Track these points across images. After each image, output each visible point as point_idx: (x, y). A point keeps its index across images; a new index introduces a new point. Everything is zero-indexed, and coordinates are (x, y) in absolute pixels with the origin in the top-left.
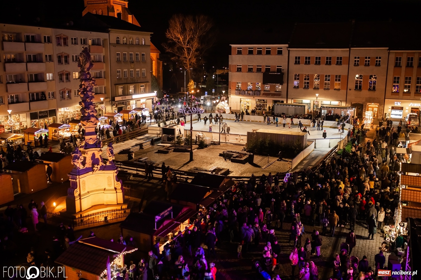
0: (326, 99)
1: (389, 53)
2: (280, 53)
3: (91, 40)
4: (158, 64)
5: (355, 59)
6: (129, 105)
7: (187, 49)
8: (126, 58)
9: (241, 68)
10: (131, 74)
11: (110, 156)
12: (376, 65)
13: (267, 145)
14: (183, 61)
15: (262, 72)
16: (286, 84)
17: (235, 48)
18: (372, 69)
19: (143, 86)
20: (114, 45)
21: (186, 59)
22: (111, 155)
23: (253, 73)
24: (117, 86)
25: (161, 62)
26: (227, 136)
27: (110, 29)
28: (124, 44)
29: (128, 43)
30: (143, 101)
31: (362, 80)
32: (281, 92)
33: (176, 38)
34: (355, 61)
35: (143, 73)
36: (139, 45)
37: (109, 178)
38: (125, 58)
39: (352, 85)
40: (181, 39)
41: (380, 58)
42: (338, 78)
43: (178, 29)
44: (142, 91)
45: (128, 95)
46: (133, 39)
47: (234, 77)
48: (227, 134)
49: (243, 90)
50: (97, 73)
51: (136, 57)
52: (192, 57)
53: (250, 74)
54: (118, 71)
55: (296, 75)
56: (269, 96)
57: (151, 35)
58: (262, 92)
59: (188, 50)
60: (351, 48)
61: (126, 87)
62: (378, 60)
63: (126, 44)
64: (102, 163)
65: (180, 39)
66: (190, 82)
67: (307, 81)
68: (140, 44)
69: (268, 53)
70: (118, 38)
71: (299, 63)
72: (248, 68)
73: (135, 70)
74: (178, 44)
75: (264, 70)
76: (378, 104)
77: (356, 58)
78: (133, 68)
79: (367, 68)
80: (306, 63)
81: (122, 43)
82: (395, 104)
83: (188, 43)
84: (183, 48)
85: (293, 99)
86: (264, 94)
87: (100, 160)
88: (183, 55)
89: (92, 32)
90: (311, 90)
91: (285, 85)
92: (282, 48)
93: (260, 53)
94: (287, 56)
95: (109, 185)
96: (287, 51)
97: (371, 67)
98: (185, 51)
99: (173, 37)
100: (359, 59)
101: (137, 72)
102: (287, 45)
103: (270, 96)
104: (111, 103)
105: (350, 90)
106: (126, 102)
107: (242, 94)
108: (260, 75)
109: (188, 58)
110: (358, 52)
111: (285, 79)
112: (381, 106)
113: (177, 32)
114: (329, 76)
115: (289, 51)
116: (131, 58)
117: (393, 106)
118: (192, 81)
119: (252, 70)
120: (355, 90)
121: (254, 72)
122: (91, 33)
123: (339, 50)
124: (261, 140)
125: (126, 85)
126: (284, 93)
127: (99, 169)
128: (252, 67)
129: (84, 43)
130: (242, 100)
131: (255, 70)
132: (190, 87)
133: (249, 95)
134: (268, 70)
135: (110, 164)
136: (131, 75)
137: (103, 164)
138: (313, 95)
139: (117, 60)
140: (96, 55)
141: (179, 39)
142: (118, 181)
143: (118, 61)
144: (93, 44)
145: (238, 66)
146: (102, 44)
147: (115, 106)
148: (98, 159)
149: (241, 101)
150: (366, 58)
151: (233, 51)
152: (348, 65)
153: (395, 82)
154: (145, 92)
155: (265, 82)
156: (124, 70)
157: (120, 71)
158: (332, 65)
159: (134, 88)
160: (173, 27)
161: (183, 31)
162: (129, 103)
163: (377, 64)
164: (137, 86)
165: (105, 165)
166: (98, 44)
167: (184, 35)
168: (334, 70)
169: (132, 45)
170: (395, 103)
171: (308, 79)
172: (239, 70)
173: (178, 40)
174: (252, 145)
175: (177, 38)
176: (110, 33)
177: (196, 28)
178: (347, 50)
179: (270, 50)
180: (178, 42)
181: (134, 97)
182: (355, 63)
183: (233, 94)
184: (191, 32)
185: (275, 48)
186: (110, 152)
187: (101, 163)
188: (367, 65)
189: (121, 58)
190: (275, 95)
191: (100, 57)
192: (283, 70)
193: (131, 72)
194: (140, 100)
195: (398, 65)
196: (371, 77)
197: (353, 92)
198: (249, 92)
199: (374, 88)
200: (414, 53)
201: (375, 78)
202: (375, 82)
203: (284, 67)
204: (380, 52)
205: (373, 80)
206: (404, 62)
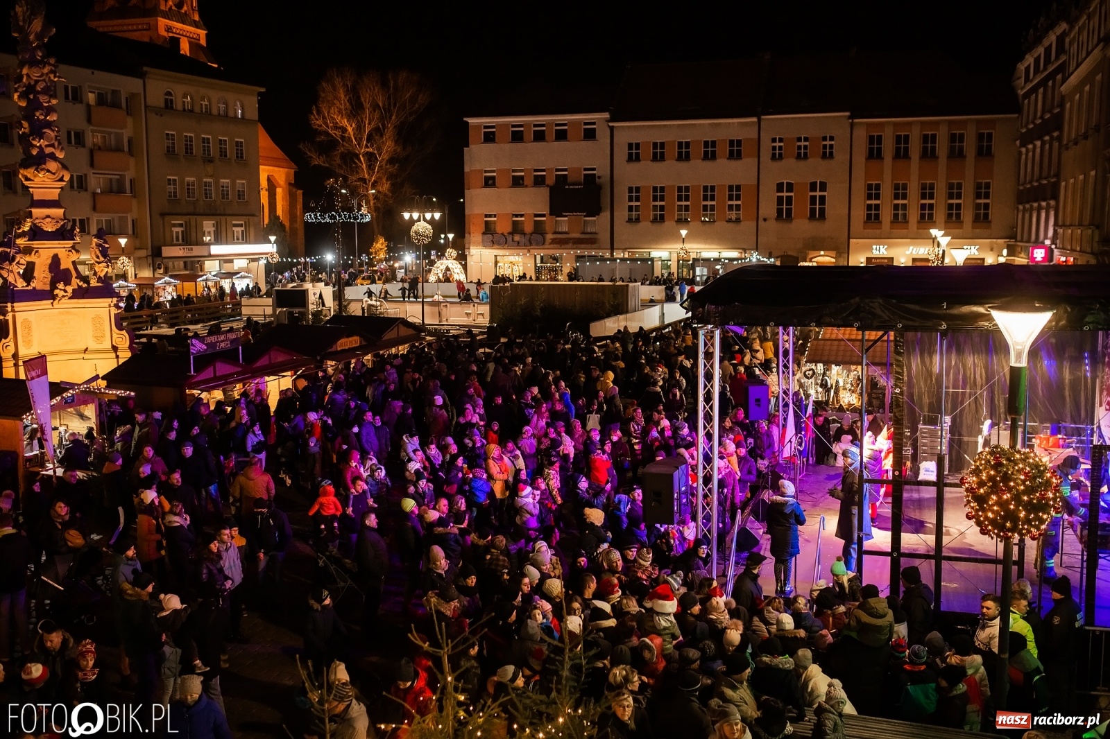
0: (707, 246)
1: (852, 125)
2: (590, 135)
3: (94, 93)
4: (292, 198)
5: (774, 144)
6: (201, 271)
7: (366, 158)
8: (191, 149)
9: (493, 178)
10: (206, 190)
11: (99, 263)
12: (824, 156)
13: (538, 313)
14: (357, 187)
15: (548, 186)
16: (608, 213)
17: (478, 126)
18: (813, 170)
19: (241, 225)
20: (158, 112)
21: (365, 183)
22: (102, 259)
23: (526, 189)
24: (167, 218)
25: (300, 192)
26: (444, 309)
27: (145, 69)
28: (184, 110)
29: (197, 109)
30: (239, 264)
31: (792, 194)
32: (596, 233)
33: (336, 128)
34: (774, 148)
35: (239, 191)
36: (227, 116)
37: (97, 320)
38: (188, 149)
39: (768, 208)
40: (350, 129)
41: (832, 139)
42: (735, 191)
43: (341, 104)
44: (238, 239)
45: (197, 245)
46: (209, 101)
47: (479, 202)
48: (442, 304)
49: (502, 234)
50: (111, 180)
51: (221, 148)
52: (380, 178)
53: (518, 191)
54: (169, 180)
55: (630, 190)
56: (567, 246)
57: (260, 94)
58: (549, 236)
59: (369, 160)
60: (763, 117)
61: (193, 223)
62: (828, 143)
63: (191, 111)
64: (78, 281)
65: (346, 130)
66: (377, 243)
67: (659, 203)
68: (231, 114)
69: (561, 136)
70: (169, 94)
71: (638, 159)
72: (513, 176)
73: (217, 183)
74: (343, 146)
75: (551, 181)
76: (833, 253)
77: (774, 140)
78: (211, 176)
79: (802, 164)
80: (655, 158)
81: (180, 107)
82: (874, 251)
83: (368, 140)
84: (357, 156)
85: (625, 249)
86: (554, 241)
87: (74, 275)
88: (357, 173)
89: (96, 72)
90: (669, 224)
91: (605, 215)
92: (594, 124)
93: (539, 136)
94: (609, 141)
95: (98, 338)
96: (609, 131)
97: (811, 161)
98: (361, 161)
99: (328, 127)
100: (782, 144)
101: (223, 187)
102: (607, 115)
103: (570, 245)
104: (150, 260)
105: (765, 220)
106: (192, 261)
107: (499, 244)
108: (544, 193)
109: (369, 181)
110: (781, 124)
111: (606, 201)
112: (840, 256)
113: (339, 112)
114: (713, 188)
115: (612, 129)
116: (206, 150)
117: (870, 256)
118: (382, 240)
119: (523, 180)
120: (776, 219)
121: (526, 186)
122: (93, 73)
123: (733, 123)
124: (523, 301)
125: (193, 218)
126: (604, 237)
127: (70, 294)
128: (523, 174)
129: (73, 99)
130: (499, 258)
131: (529, 180)
132: (376, 254)
133: (516, 245)
134: (562, 180)
135: (100, 284)
136: (206, 194)
137: (81, 284)
138: (676, 237)
139: (168, 151)
140: (109, 133)
141: (344, 130)
142: (120, 327)
143: (170, 153)
144: (101, 100)
145: (486, 172)
146: (124, 105)
147: (161, 271)
148: (68, 270)
149: (496, 263)
150: (799, 140)
151: (471, 133)
152: (756, 160)
153: (869, 197)
154: (245, 240)
155: (555, 210)
156: (187, 179)
157: (175, 180)
158: (719, 161)
159: (214, 229)
160: (328, 101)
161: (355, 110)
162: (201, 266)
163: (825, 153)
164: (223, 224)
165: (84, 285)
166: (115, 105)
167: (358, 121)
168: (724, 172)
169: (207, 115)
170: (874, 247)
171: (662, 199)
172: (490, 182)
173: (343, 133)
174: (501, 316)
175: (340, 128)
176: (146, 80)
177: (389, 104)
178: (753, 122)
179: (566, 130)
180: (343, 138)
181: (216, 249)
182: (774, 155)
183: (477, 244)
184: (375, 111)
185: (578, 123)
186: (98, 252)
187: (76, 282)
188: (802, 156)
189: (180, 148)
190: (581, 243)
191: (119, 138)
192: (599, 177)
193: (206, 186)
194: (231, 261)
195: (874, 154)
196: (813, 187)
197: (772, 225)
198: (517, 238)
199: (822, 211)
200: (910, 124)
201: (823, 187)
202: (823, 199)
203: (602, 171)
204: (832, 123)
205: (818, 194)
206: (888, 148)
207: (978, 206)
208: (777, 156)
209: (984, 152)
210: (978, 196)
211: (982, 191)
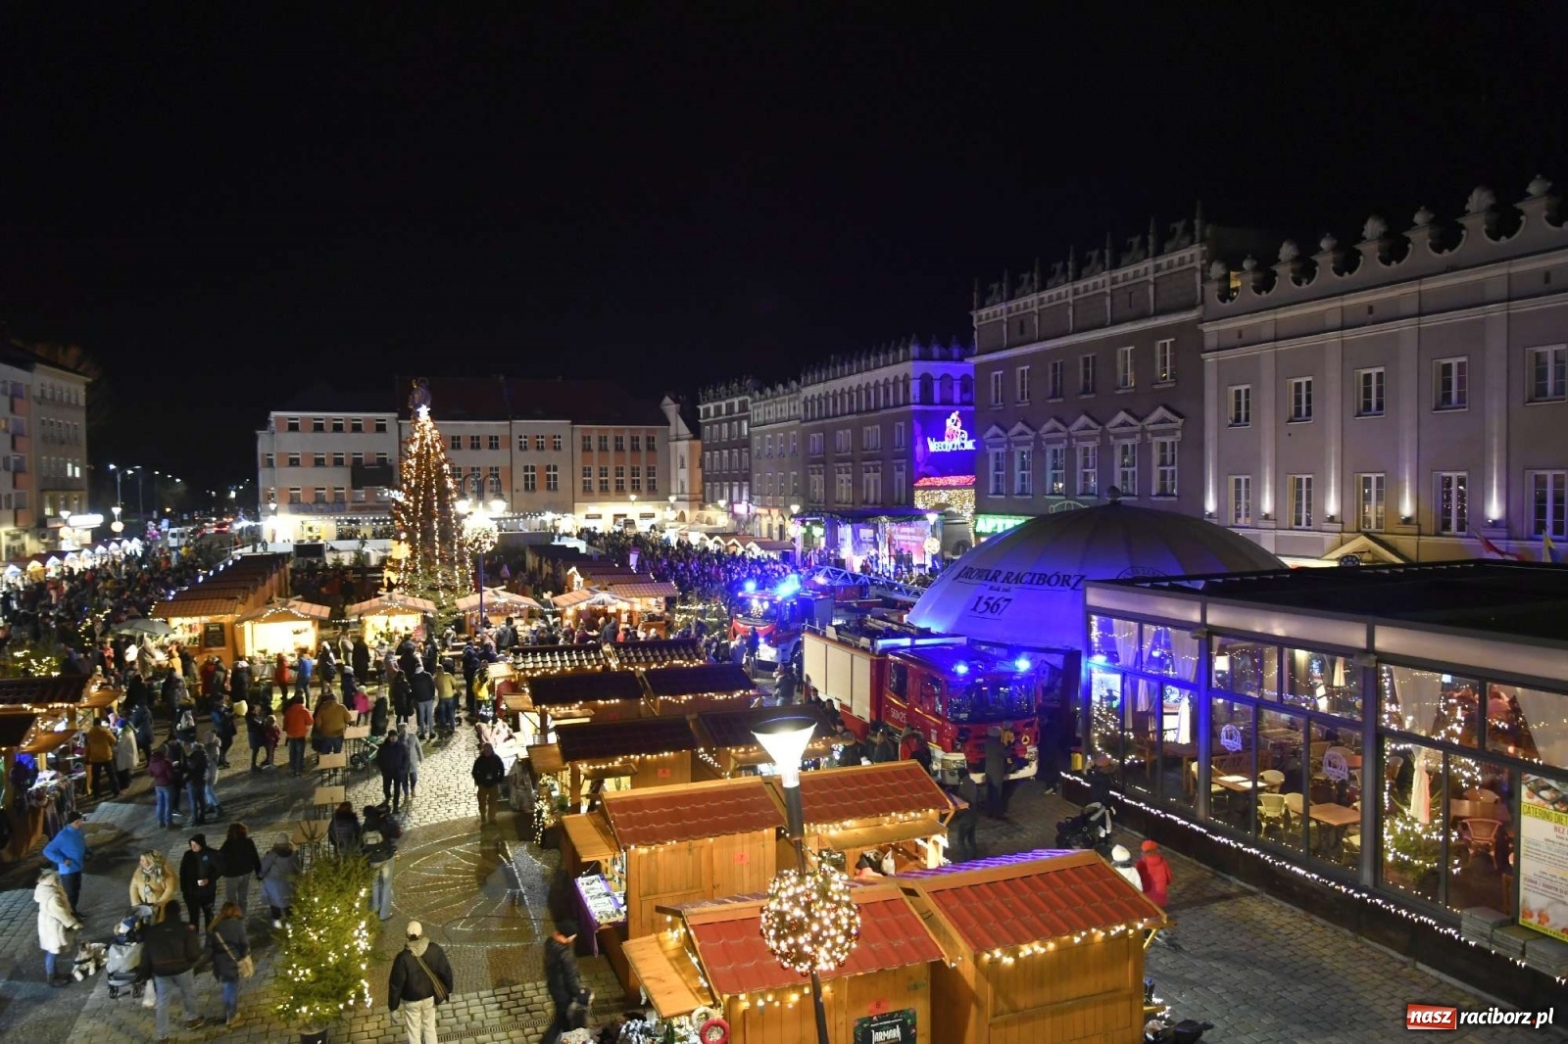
1: (572, 429)
2: (381, 428)
5: (521, 440)
9: (297, 460)
10: (60, 468)
12: (555, 448)
15: (347, 466)
17: (280, 418)
18: (549, 457)
19: (78, 499)
20: (37, 401)
23: (326, 469)
24: (43, 494)
28: (50, 398)
29: (55, 399)
31: (534, 473)
34: (521, 442)
36: (70, 404)
38: (52, 433)
39: (519, 483)
41: (559, 437)
42: (494, 472)
44: (77, 511)
45: (58, 517)
46: (62, 391)
49: (307, 503)
51: (67, 431)
53: (320, 470)
54: (43, 460)
56: (365, 512)
57: (86, 383)
58: (349, 505)
60: (513, 421)
61: (55, 497)
62: (557, 440)
68: (72, 402)
69: (357, 428)
70: (43, 384)
72: (315, 458)
75: (349, 462)
77: (521, 437)
78: (63, 456)
79: (540, 453)
82: (589, 511)
86: (352, 509)
92: (383, 420)
93: (338, 428)
94: (397, 433)
96: (397, 426)
97: (546, 452)
100: (526, 440)
102: (395, 415)
103: (367, 511)
105: (517, 491)
107: (304, 511)
108: (344, 472)
110: (524, 426)
111: (396, 477)
114: (478, 469)
115: (400, 425)
116: (60, 433)
117: (587, 513)
119: (324, 461)
120: (524, 490)
121: (327, 466)
123: (492, 425)
125: (55, 493)
128: (323, 456)
131: (329, 462)
133: (321, 512)
134: (358, 461)
136: (61, 471)
143: (44, 436)
145: (290, 454)
146: (25, 396)
150: (537, 437)
151: (272, 423)
152: (509, 450)
153: (585, 475)
154: (80, 512)
155: (356, 484)
156: (52, 459)
157: (46, 460)
158: (482, 450)
159: (64, 502)
163: (555, 446)
166: (20, 395)
168: (486, 458)
169: (61, 403)
170: (590, 507)
172: (294, 462)
176: (33, 374)
178: (507, 424)
179: (361, 424)
182: (520, 447)
185: (371, 419)
188: (540, 448)
189: (48, 432)
190: (376, 509)
192: (390, 460)
193: (60, 464)
195: (587, 449)
196: (548, 469)
197: (522, 493)
198: (321, 506)
199: (555, 484)
200: (607, 429)
201: (555, 469)
202: (555, 477)
203: (391, 454)
204: (560, 426)
205: (552, 473)
206: (594, 444)
207: (649, 481)
208: (523, 448)
209: (651, 448)
210: (649, 475)
211: (651, 471)
